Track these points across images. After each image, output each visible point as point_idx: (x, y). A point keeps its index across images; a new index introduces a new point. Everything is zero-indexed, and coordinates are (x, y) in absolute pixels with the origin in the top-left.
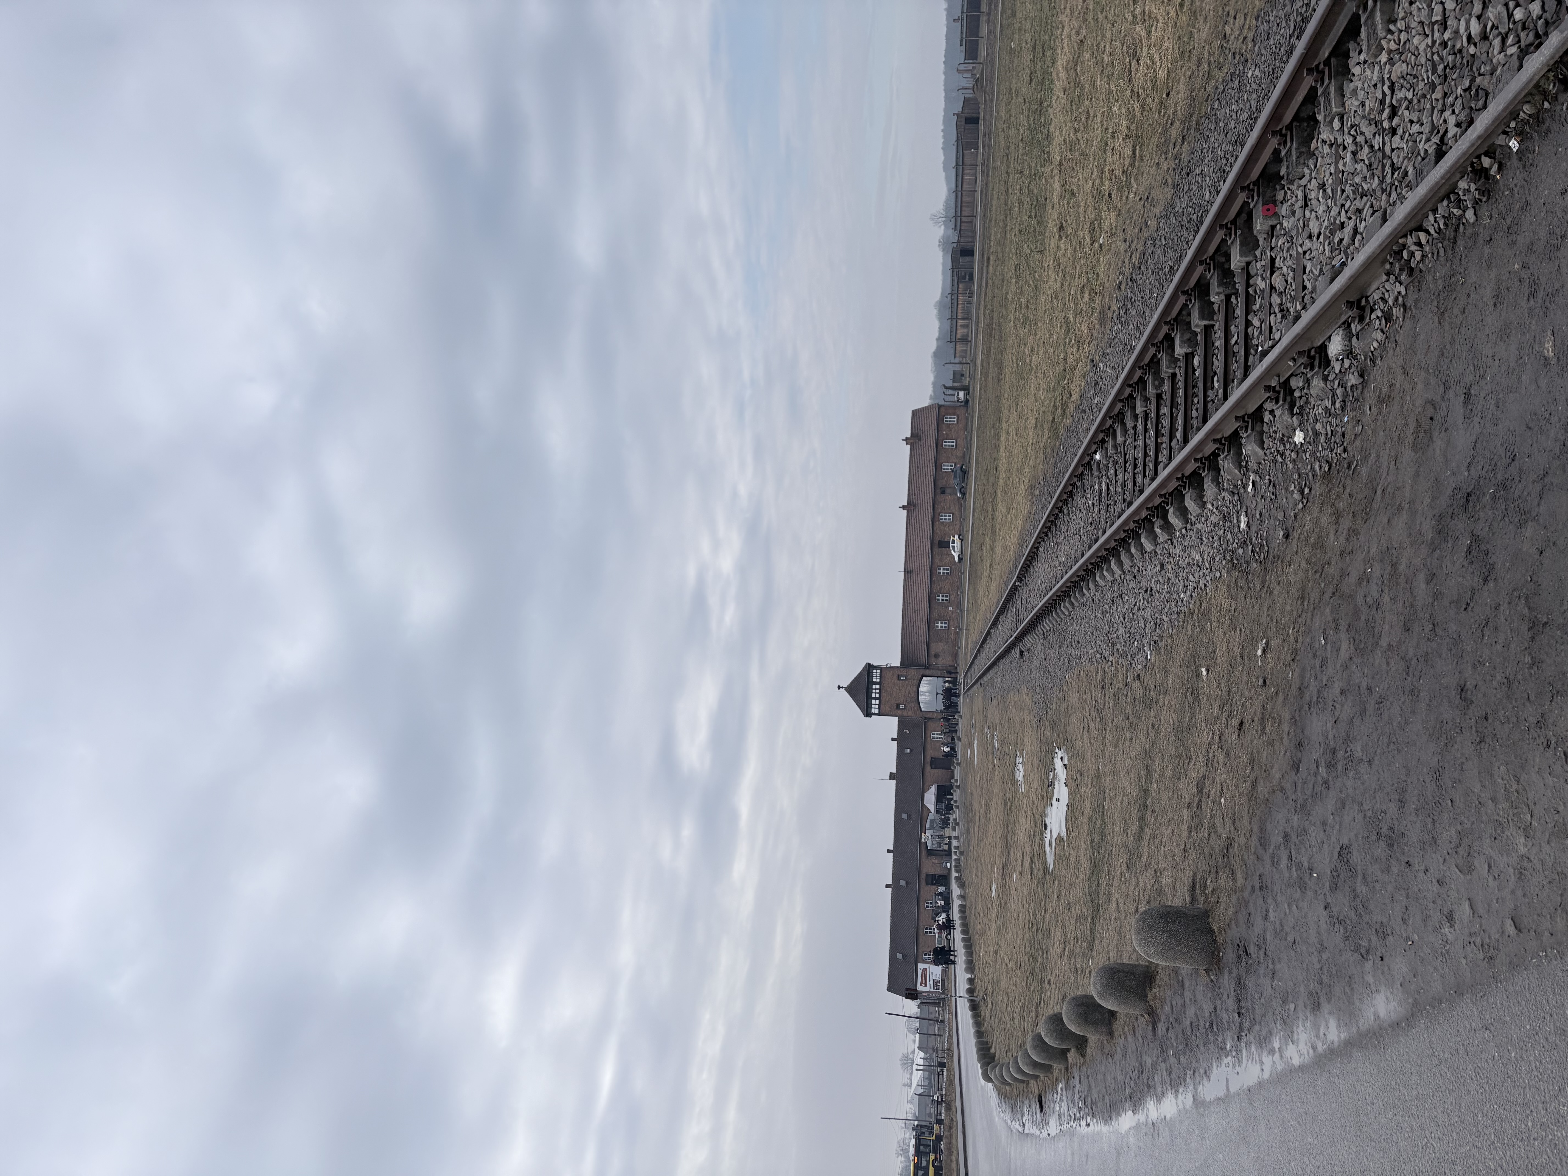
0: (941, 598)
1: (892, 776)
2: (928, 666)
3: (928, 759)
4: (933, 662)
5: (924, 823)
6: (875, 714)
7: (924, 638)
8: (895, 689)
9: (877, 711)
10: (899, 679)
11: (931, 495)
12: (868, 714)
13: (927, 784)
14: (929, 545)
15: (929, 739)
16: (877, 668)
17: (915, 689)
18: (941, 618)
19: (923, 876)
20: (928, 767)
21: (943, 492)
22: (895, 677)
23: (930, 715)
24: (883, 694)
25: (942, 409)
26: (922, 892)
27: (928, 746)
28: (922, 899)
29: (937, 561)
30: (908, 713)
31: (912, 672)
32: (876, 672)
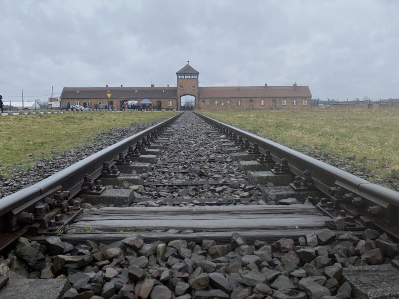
0: (228, 102)
1: (153, 86)
2: (199, 98)
3: (160, 100)
4: (201, 100)
5: (134, 99)
6: (178, 77)
7: (211, 96)
8: (189, 85)
9: (179, 78)
10: (194, 86)
11: (272, 96)
12: (178, 74)
13: (150, 100)
14: (250, 96)
15: (169, 100)
16: (198, 77)
17: (189, 93)
18: (220, 102)
20: (157, 100)
21: (273, 101)
22: (194, 85)
23: (179, 100)
24: (186, 80)
25: (309, 99)
26: (104, 100)
27: (166, 100)
28: (102, 100)
29: (244, 100)
30: (179, 91)
31: (196, 92)
32: (196, 77)
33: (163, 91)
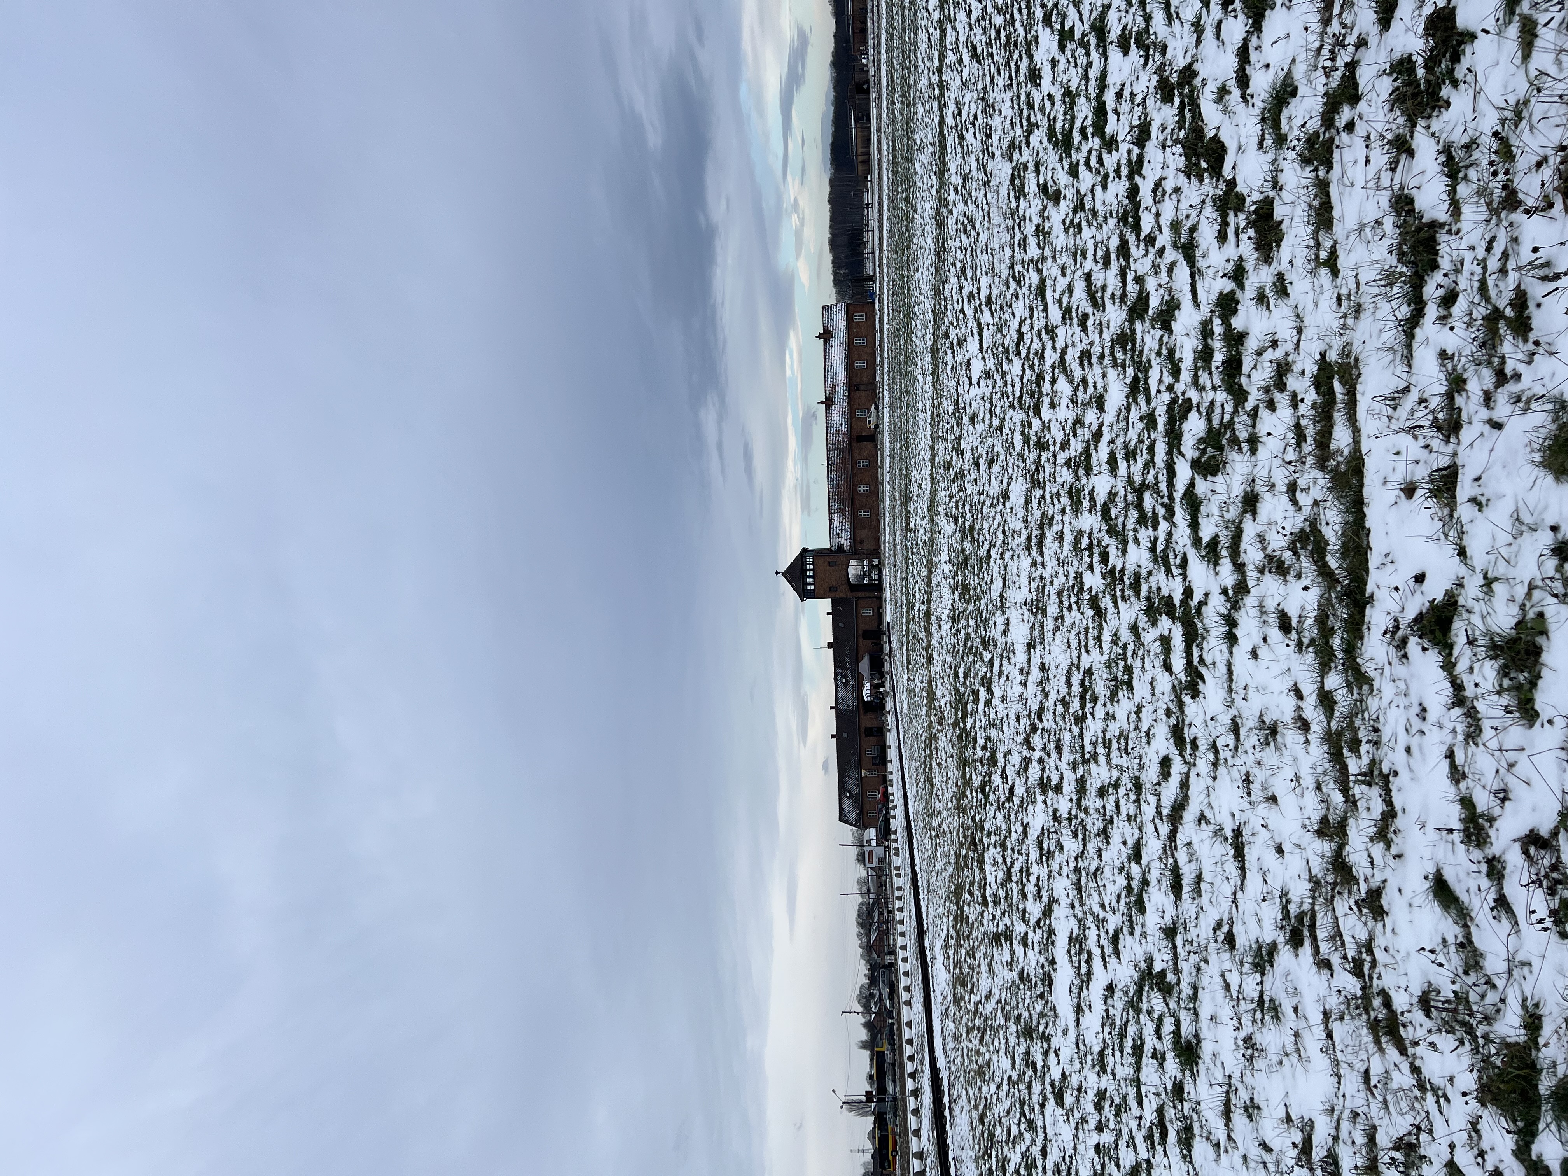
0: (862, 489)
1: (830, 645)
2: (855, 552)
3: (860, 632)
4: (859, 547)
5: (860, 686)
6: (811, 597)
8: (827, 575)
9: (812, 594)
11: (846, 392)
12: (804, 597)
13: (861, 654)
14: (848, 440)
15: (860, 615)
16: (811, 551)
17: (844, 571)
18: (863, 507)
19: (863, 730)
21: (858, 389)
22: (827, 564)
24: (817, 580)
25: (851, 308)
26: (863, 742)
27: (860, 621)
28: (862, 748)
29: (856, 455)
30: (840, 595)
31: (841, 558)
32: (809, 560)
33: (841, 625)
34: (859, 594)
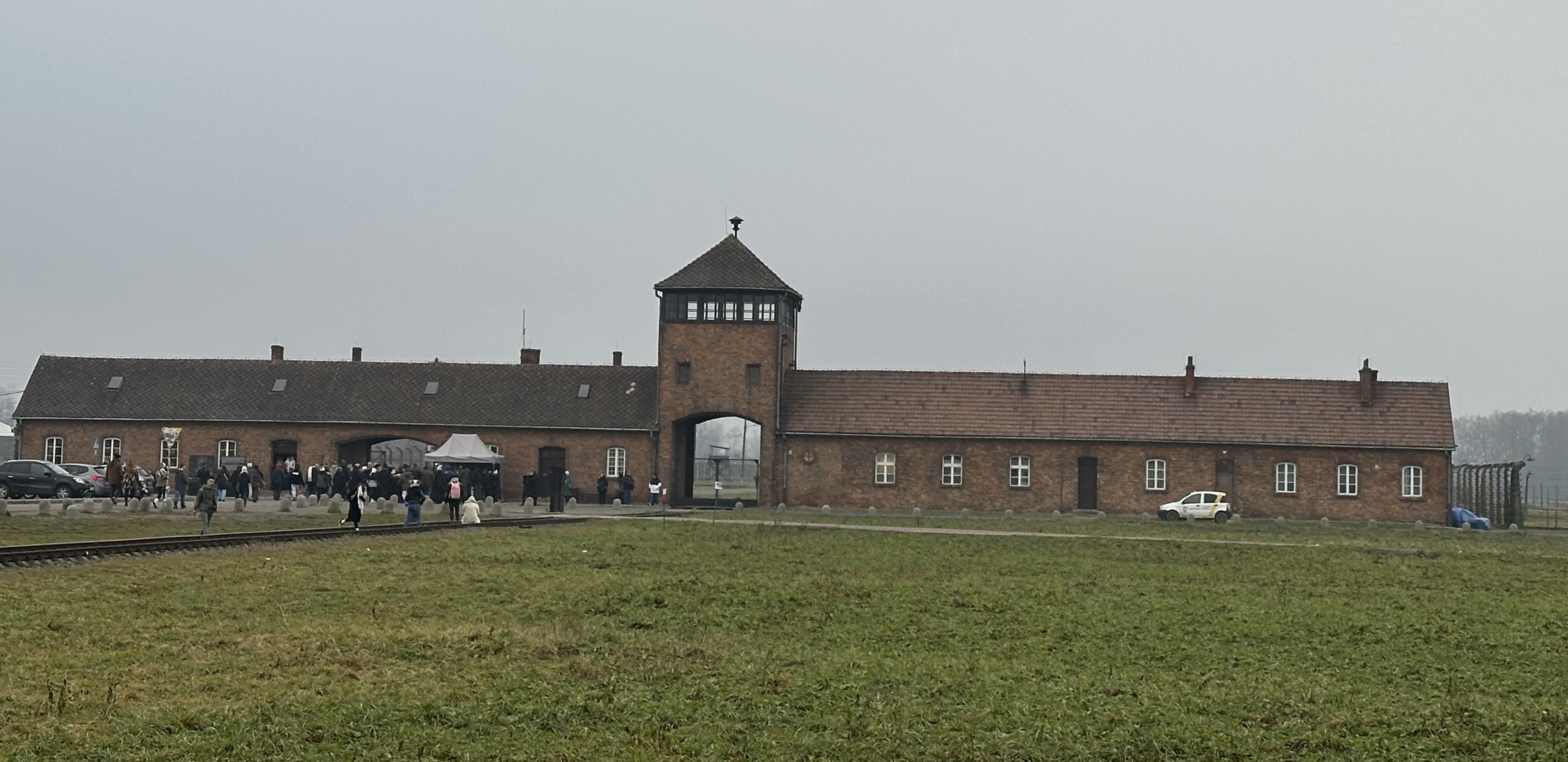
0: (952, 464)
1: (530, 356)
2: (783, 437)
3: (561, 442)
4: (795, 450)
5: (413, 434)
6: (664, 312)
7: (851, 427)
8: (723, 358)
9: (670, 315)
10: (753, 367)
11: (1212, 436)
12: (666, 293)
13: (503, 439)
14: (1084, 435)
15: (608, 442)
16: (792, 316)
17: (727, 406)
18: (902, 466)
19: (291, 434)
20: (541, 441)
21: (1221, 468)
22: (754, 358)
23: (663, 443)
24: (712, 330)
25: (1439, 461)
26: (256, 432)
27: (591, 441)
28: (240, 431)
29: (1046, 455)
30: (668, 391)
31: (767, 400)
32: (768, 312)
33: (584, 390)
34: (666, 444)
